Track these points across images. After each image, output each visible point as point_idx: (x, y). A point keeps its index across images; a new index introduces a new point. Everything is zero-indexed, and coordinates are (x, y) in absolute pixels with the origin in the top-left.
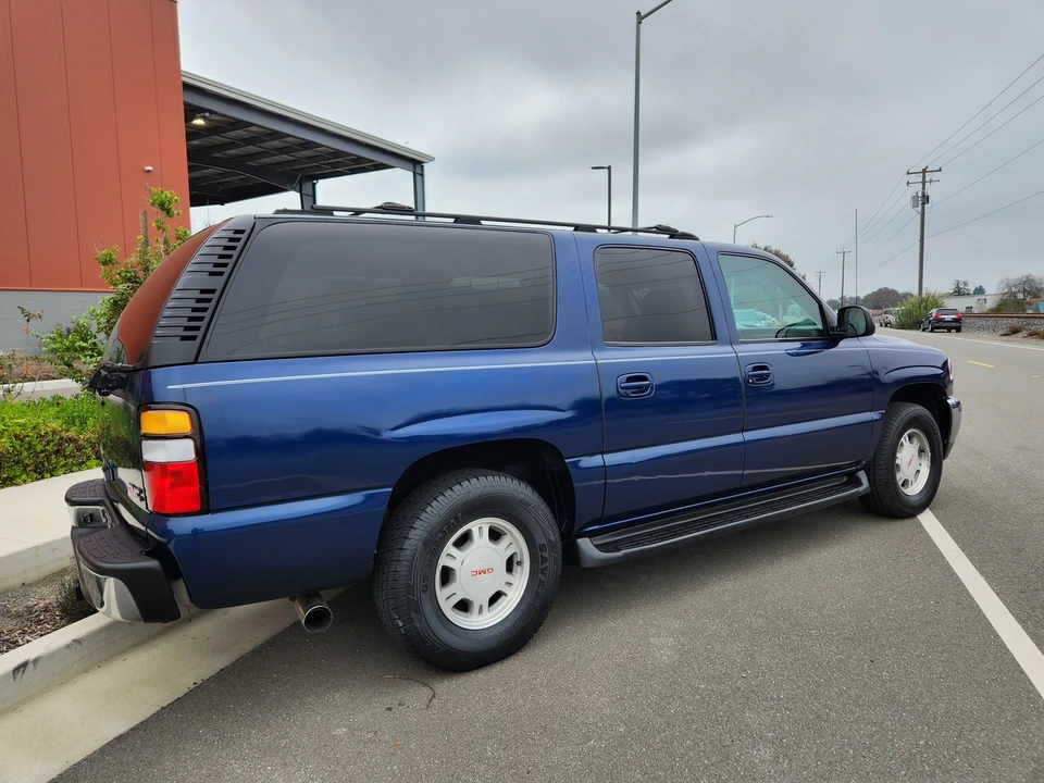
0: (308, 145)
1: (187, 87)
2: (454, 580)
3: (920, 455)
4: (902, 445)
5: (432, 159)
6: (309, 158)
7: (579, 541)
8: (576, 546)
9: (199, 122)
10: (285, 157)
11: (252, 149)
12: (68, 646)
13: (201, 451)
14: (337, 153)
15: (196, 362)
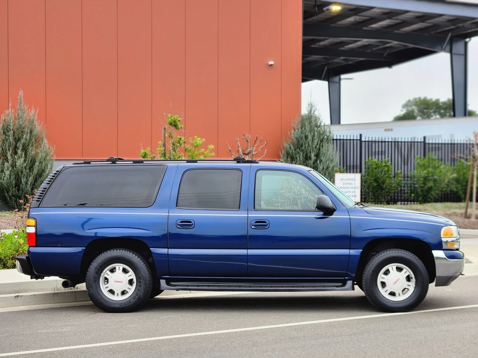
2: (108, 283)
3: (409, 280)
4: (387, 271)
7: (161, 280)
9: (335, 8)
12: (31, 296)
13: (36, 231)
15: (38, 207)
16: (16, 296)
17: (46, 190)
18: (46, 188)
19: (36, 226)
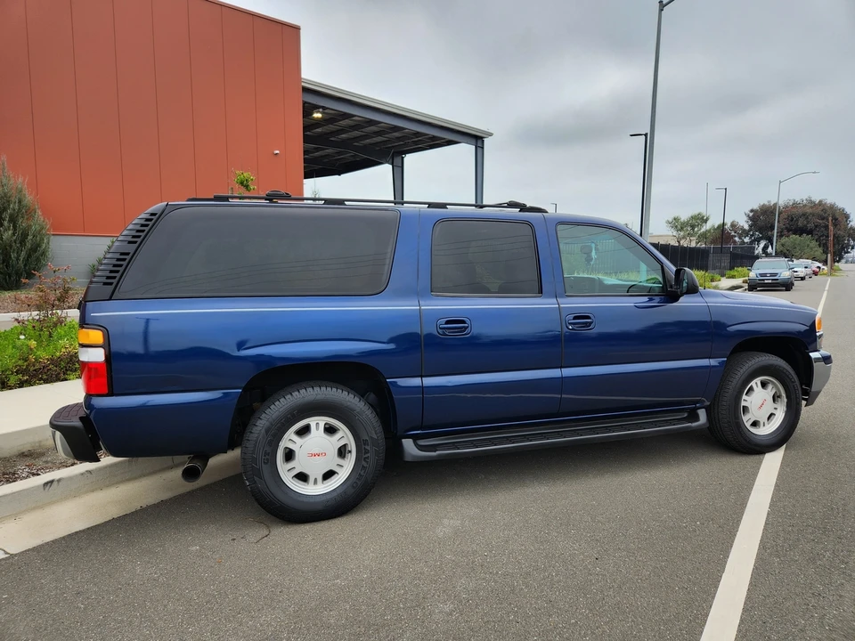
0: (396, 129)
1: (306, 90)
2: (294, 459)
3: (774, 401)
4: (751, 389)
5: (491, 135)
6: (398, 139)
7: (403, 440)
8: (401, 445)
9: (317, 115)
10: (379, 139)
11: (356, 133)
12: (82, 474)
13: (108, 357)
14: (417, 134)
15: (110, 299)
16: (46, 484)
17: (128, 257)
18: (128, 254)
19: (107, 345)
